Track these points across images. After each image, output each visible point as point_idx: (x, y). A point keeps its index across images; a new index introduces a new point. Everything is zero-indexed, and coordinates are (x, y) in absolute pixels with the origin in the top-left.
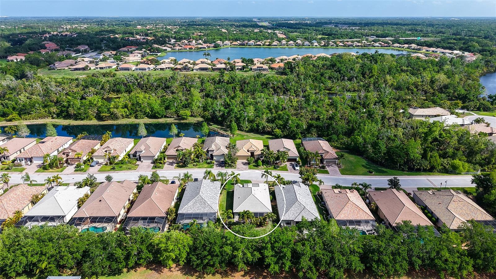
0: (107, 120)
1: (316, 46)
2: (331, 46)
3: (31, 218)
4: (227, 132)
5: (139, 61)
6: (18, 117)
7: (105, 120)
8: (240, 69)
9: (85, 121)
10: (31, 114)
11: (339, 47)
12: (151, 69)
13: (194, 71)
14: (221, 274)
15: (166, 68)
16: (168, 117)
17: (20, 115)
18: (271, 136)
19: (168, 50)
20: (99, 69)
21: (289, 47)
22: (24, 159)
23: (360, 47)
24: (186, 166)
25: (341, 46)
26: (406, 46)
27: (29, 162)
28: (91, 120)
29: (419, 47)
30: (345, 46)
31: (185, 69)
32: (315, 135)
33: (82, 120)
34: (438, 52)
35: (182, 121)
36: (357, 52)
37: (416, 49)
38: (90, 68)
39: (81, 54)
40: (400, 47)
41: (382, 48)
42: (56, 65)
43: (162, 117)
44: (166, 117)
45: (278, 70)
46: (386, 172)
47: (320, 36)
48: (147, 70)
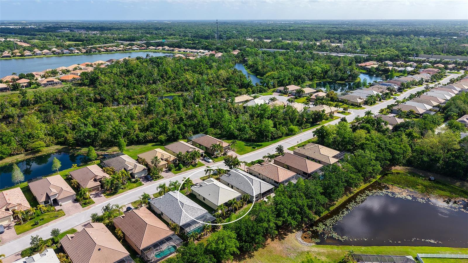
1: (77, 53)
2: (94, 52)
4: (107, 151)
8: (25, 86)
11: (102, 53)
16: (13, 155)
18: (154, 144)
21: (47, 56)
23: (122, 52)
24: (116, 192)
25: (103, 51)
26: (161, 48)
29: (171, 49)
30: (107, 51)
34: (188, 52)
35: (38, 155)
36: (129, 57)
37: (170, 50)
40: (156, 49)
41: (141, 51)
44: (10, 155)
46: (261, 145)
47: (68, 43)
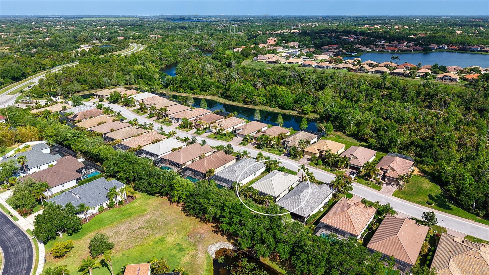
0: (249, 104)
3: (147, 153)
5: (327, 59)
6: (200, 93)
7: (247, 104)
8: (421, 76)
9: (235, 102)
10: (206, 91)
12: (329, 67)
13: (369, 73)
14: (201, 219)
15: (344, 68)
16: (294, 110)
17: (201, 90)
19: (368, 51)
20: (287, 64)
22: (174, 118)
24: (262, 148)
27: (176, 121)
28: (239, 102)
31: (360, 71)
32: (412, 153)
33: (234, 101)
38: (280, 62)
39: (288, 49)
42: (258, 57)
43: (288, 109)
44: (292, 109)
45: (471, 82)
48: (325, 68)
